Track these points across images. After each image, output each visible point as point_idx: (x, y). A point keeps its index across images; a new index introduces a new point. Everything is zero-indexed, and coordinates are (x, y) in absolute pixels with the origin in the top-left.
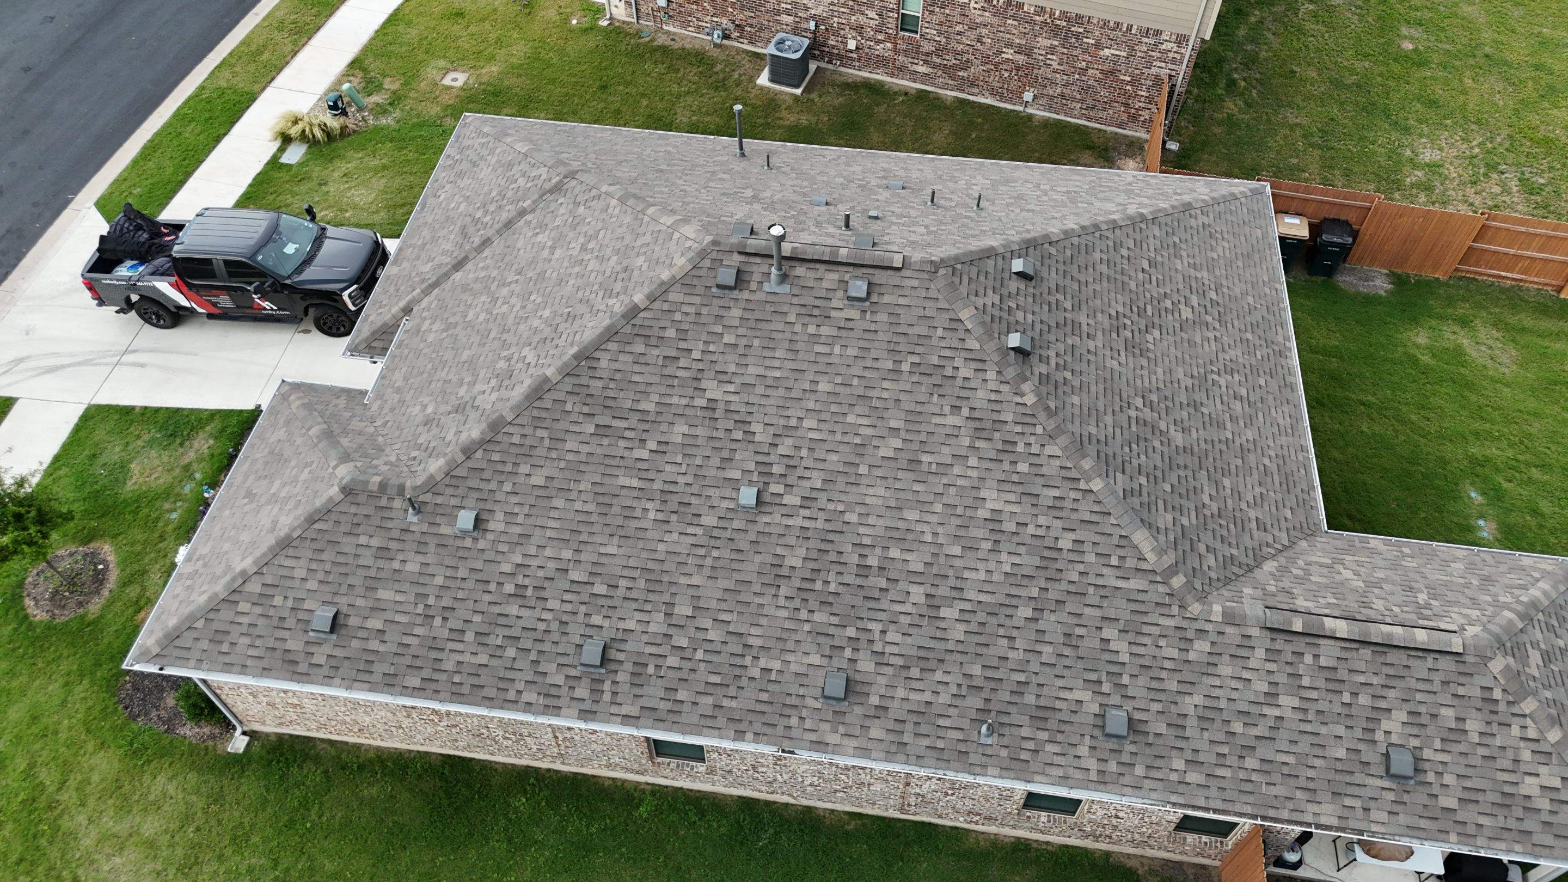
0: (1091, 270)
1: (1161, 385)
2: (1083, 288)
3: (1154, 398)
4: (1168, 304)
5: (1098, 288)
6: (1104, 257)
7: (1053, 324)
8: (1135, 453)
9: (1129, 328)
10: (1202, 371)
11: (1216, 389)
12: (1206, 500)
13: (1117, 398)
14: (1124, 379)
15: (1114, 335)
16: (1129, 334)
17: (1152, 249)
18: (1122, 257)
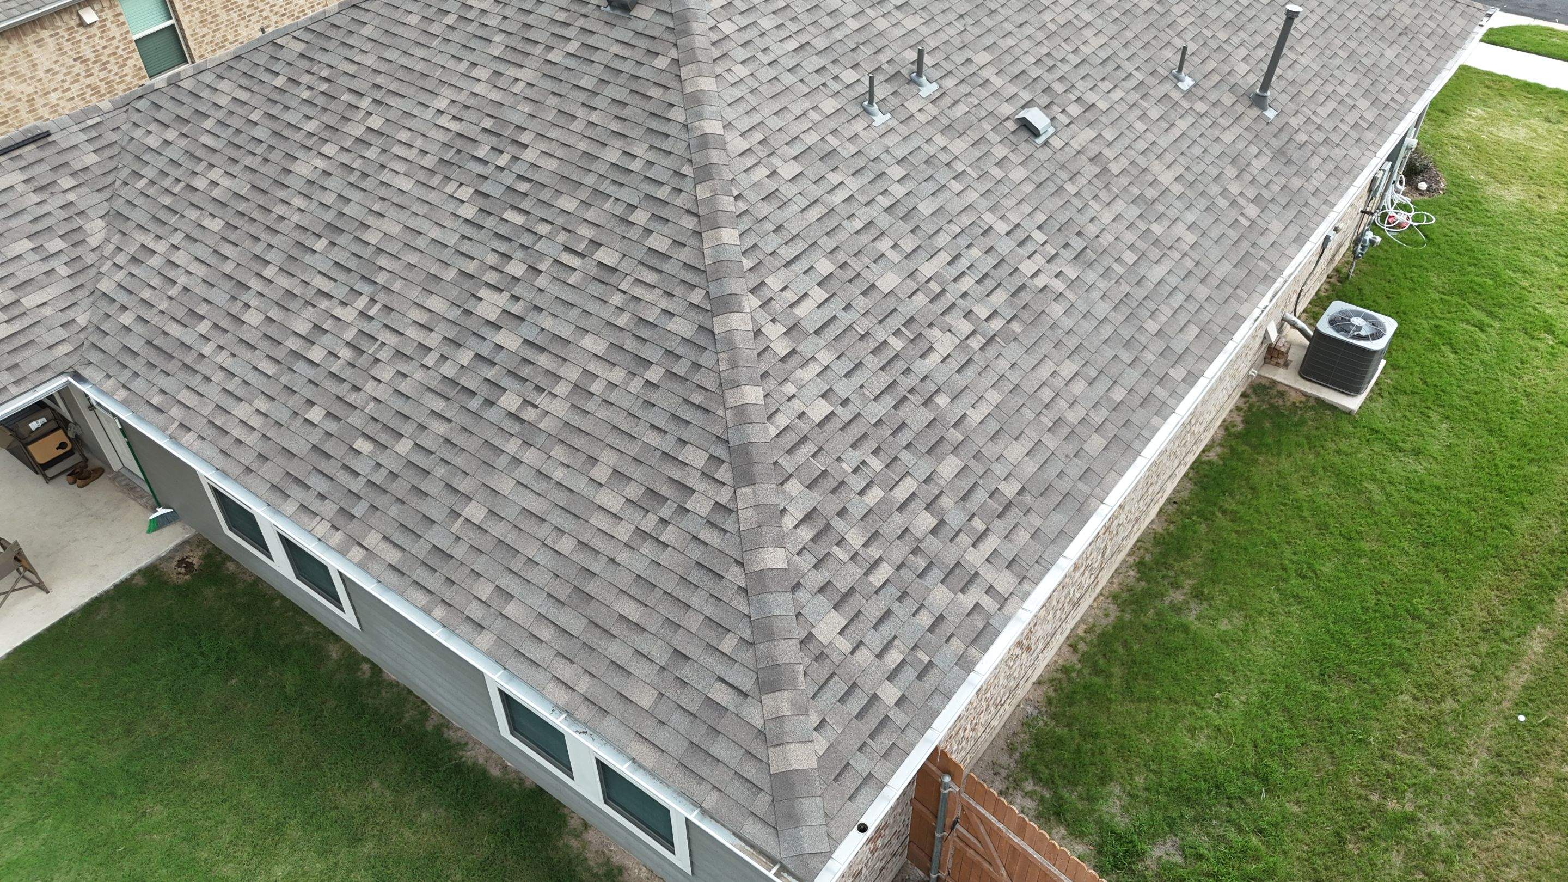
6: (636, 166)
8: (316, 83)
13: (393, 86)
14: (416, 110)
16: (483, 152)
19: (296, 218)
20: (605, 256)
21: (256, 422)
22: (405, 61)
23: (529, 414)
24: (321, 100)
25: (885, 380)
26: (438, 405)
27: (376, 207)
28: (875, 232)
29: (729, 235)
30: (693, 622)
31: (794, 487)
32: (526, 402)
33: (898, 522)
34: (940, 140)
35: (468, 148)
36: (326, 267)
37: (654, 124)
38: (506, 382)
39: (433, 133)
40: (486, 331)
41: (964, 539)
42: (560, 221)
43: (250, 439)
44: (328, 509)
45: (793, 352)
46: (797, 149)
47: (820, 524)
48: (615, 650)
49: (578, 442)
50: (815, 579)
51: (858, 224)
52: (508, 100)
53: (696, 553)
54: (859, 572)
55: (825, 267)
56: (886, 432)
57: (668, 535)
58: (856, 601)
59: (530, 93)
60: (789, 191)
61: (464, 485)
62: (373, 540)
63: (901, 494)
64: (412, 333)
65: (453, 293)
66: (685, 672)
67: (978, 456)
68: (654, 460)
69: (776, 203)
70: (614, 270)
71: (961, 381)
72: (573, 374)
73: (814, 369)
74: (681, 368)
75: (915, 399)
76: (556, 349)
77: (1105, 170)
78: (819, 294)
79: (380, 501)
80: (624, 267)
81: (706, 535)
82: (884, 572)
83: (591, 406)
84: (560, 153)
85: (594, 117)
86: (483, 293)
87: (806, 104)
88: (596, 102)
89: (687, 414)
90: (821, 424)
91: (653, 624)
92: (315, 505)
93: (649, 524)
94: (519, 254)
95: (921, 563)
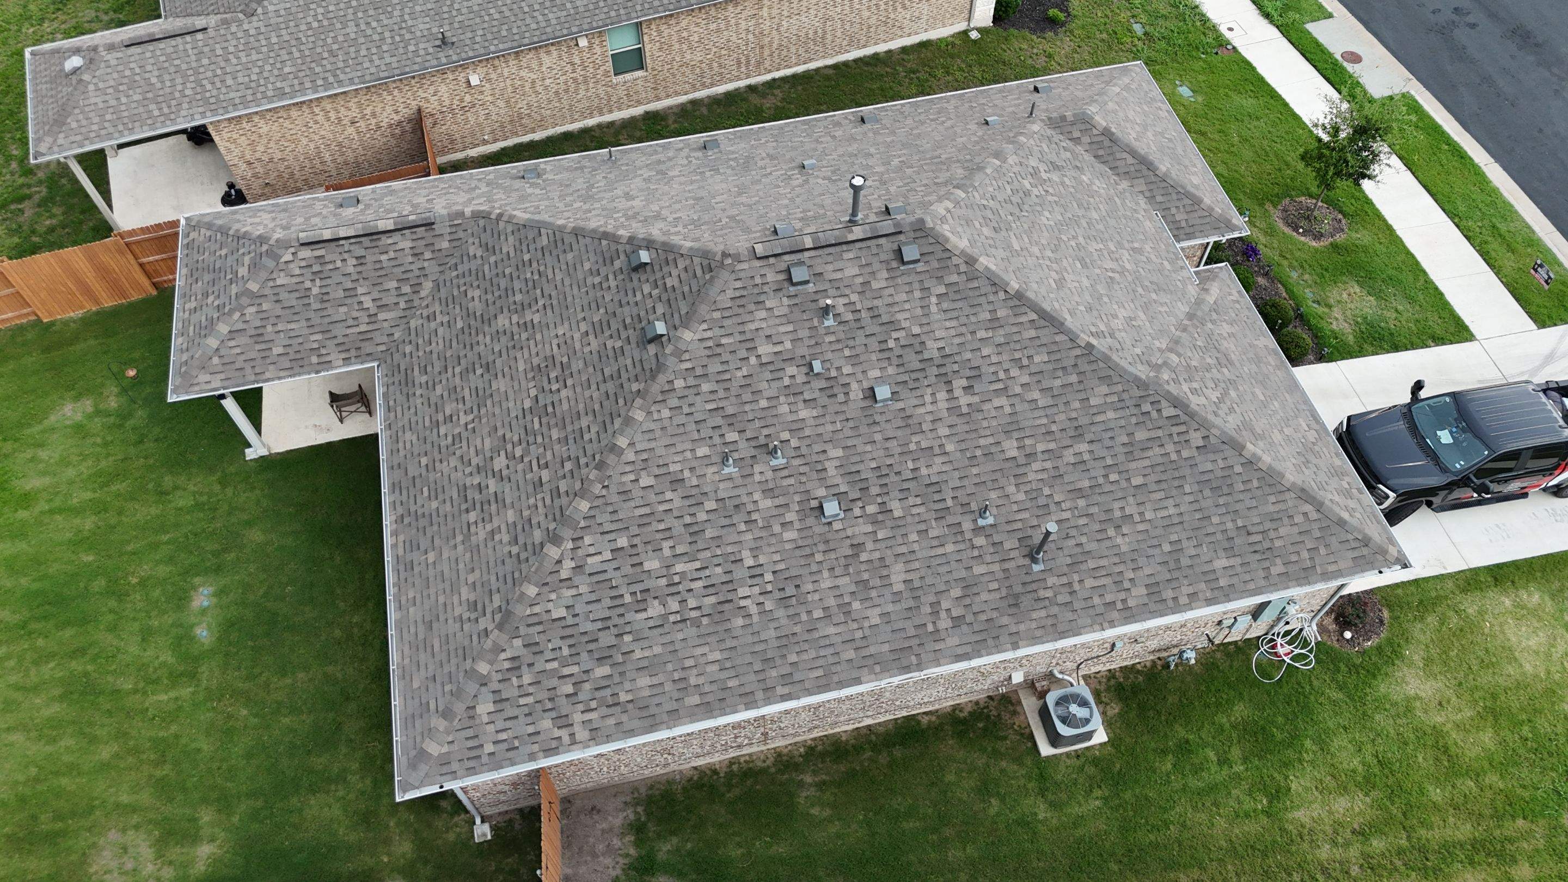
0: (597, 407)
1: (519, 355)
2: (600, 378)
3: (524, 336)
4: (518, 452)
5: (587, 393)
6: (586, 437)
7: (619, 311)
8: (536, 272)
9: (553, 381)
10: (483, 411)
11: (468, 405)
12: (477, 293)
13: (555, 302)
14: (552, 326)
15: (565, 360)
16: (553, 375)
17: (540, 504)
18: (569, 458)
19: (482, 347)
20: (545, 475)
21: (408, 446)
22: (568, 289)
23: (473, 528)
24: (530, 284)
25: (607, 613)
26: (455, 496)
27: (506, 369)
28: (667, 534)
29: (584, 506)
30: (446, 670)
31: (518, 643)
32: (476, 522)
33: (554, 682)
34: (756, 496)
35: (550, 366)
36: (473, 387)
37: (608, 421)
38: (478, 506)
39: (547, 346)
40: (490, 473)
41: (581, 707)
42: (547, 440)
43: (402, 453)
44: (400, 510)
45: (570, 579)
46: (663, 470)
47: (516, 664)
48: (422, 657)
49: (475, 558)
50: (495, 686)
51: (662, 526)
52: (579, 354)
53: (467, 643)
54: (516, 693)
55: (623, 542)
56: (586, 638)
57: (466, 627)
58: (506, 705)
59: (588, 357)
60: (636, 493)
61: (437, 542)
62: (401, 538)
63: (566, 671)
64: (472, 450)
65: (496, 443)
66: (431, 686)
67: (622, 674)
68: (486, 589)
69: (624, 497)
70: (541, 485)
71: (647, 633)
72: (496, 523)
73: (573, 592)
74: (523, 556)
75: (614, 631)
76: (501, 505)
77: (857, 555)
78: (608, 555)
79: (414, 523)
80: (546, 487)
81: (475, 638)
82: (530, 700)
83: (490, 544)
84: (573, 403)
85: (596, 395)
86: (503, 453)
87: (689, 446)
88: (602, 387)
89: (509, 580)
90: (554, 620)
91: (437, 658)
92: (398, 504)
93: (465, 616)
94: (524, 444)
95: (549, 705)
